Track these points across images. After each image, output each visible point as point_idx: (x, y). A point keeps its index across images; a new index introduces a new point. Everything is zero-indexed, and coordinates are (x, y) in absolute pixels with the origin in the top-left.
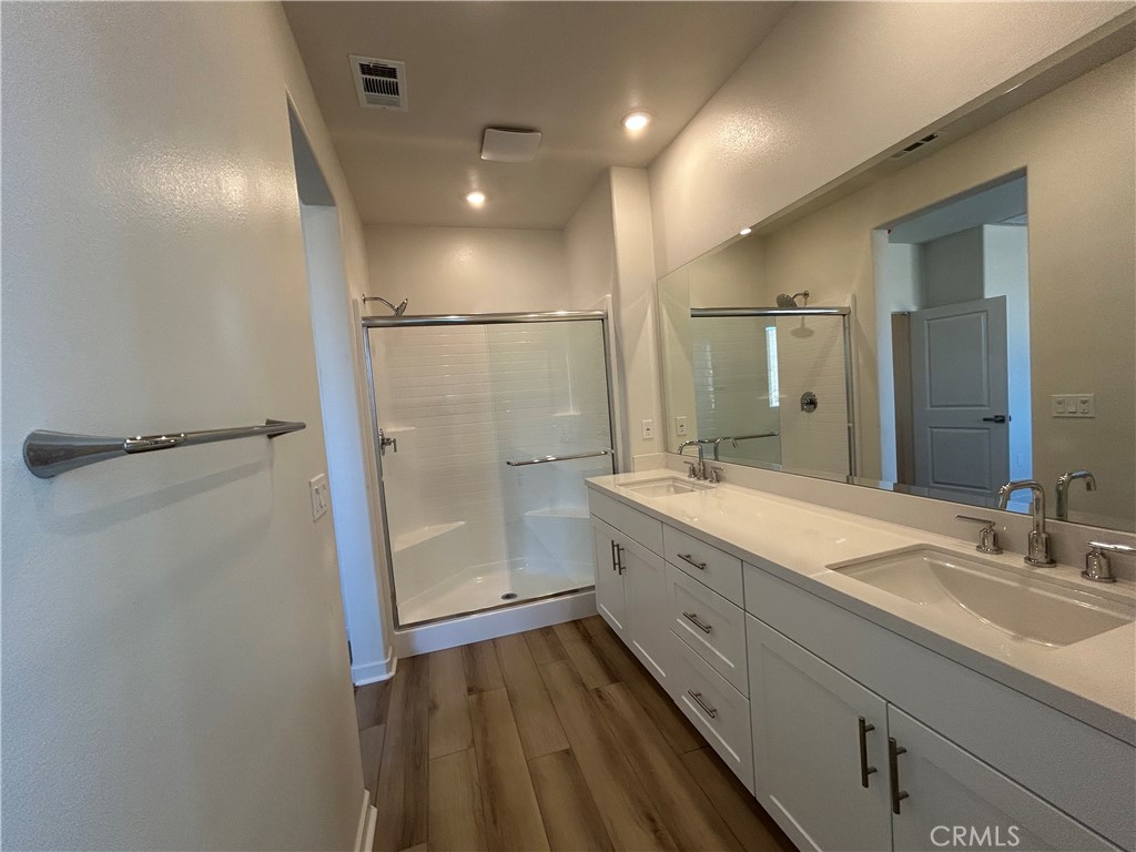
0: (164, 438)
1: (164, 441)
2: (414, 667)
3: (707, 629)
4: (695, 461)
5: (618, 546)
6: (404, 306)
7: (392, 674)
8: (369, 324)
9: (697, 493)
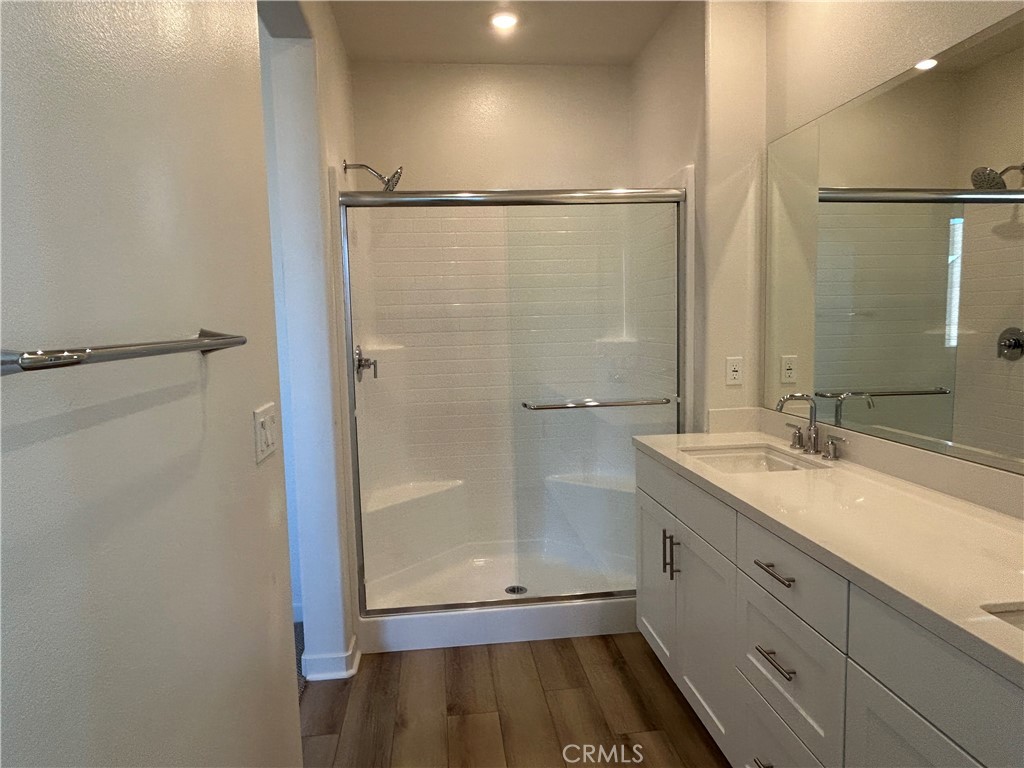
0: (66, 354)
1: (65, 358)
2: (382, 666)
3: (789, 675)
4: (803, 424)
5: (671, 538)
6: (397, 176)
7: (353, 671)
8: (350, 201)
9: (802, 472)
